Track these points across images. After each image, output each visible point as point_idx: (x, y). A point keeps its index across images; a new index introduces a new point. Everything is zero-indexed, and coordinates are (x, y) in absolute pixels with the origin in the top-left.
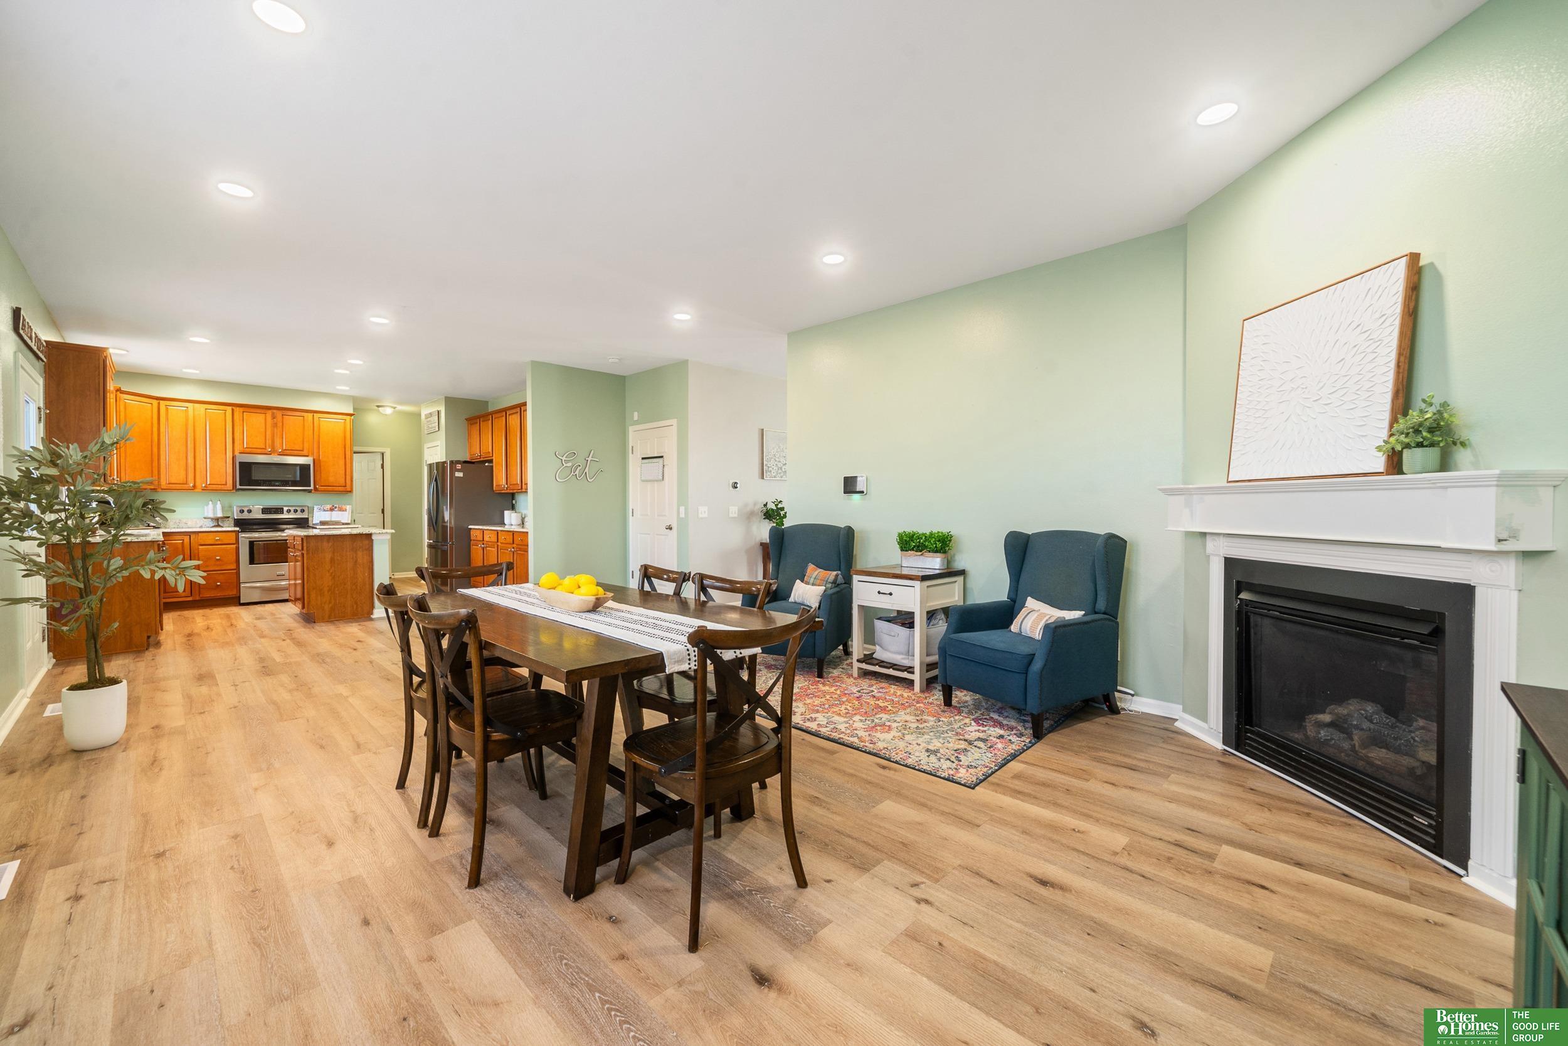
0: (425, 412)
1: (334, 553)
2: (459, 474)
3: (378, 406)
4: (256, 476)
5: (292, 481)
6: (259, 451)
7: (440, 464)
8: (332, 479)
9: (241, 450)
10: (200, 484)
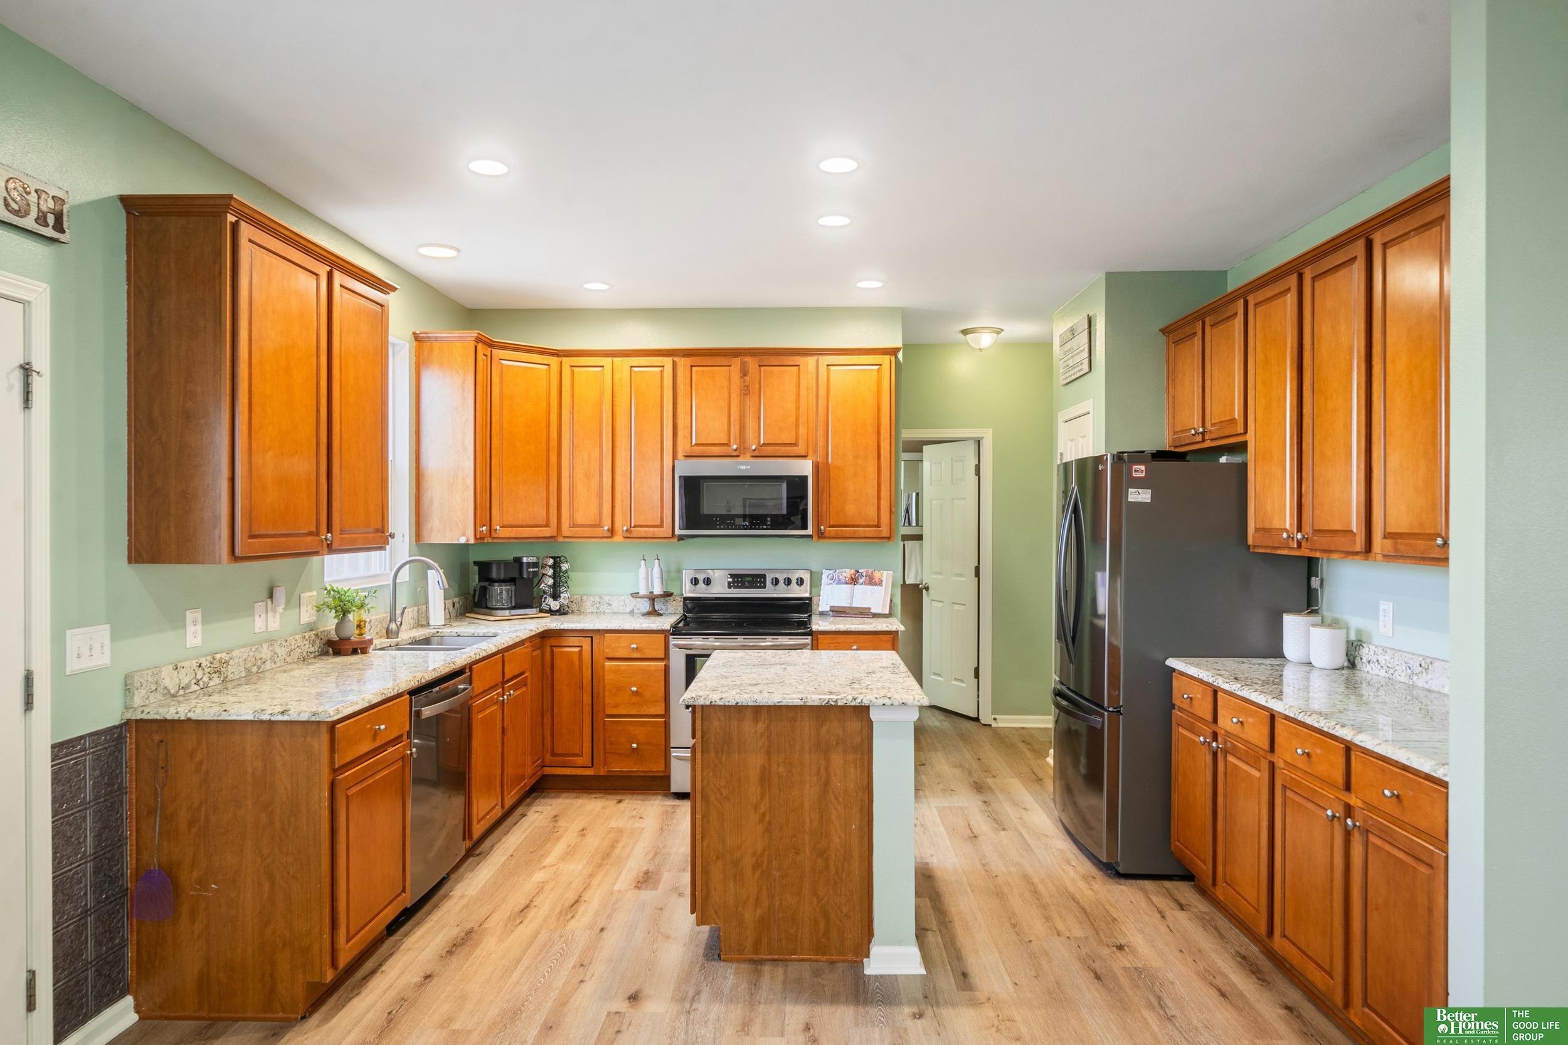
0: (1060, 328)
1: (769, 753)
2: (1140, 496)
3: (965, 332)
4: (711, 505)
5: (772, 516)
6: (716, 450)
7: (1090, 465)
8: (851, 510)
9: (689, 451)
10: (621, 526)
